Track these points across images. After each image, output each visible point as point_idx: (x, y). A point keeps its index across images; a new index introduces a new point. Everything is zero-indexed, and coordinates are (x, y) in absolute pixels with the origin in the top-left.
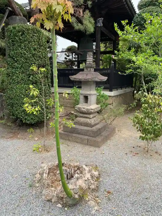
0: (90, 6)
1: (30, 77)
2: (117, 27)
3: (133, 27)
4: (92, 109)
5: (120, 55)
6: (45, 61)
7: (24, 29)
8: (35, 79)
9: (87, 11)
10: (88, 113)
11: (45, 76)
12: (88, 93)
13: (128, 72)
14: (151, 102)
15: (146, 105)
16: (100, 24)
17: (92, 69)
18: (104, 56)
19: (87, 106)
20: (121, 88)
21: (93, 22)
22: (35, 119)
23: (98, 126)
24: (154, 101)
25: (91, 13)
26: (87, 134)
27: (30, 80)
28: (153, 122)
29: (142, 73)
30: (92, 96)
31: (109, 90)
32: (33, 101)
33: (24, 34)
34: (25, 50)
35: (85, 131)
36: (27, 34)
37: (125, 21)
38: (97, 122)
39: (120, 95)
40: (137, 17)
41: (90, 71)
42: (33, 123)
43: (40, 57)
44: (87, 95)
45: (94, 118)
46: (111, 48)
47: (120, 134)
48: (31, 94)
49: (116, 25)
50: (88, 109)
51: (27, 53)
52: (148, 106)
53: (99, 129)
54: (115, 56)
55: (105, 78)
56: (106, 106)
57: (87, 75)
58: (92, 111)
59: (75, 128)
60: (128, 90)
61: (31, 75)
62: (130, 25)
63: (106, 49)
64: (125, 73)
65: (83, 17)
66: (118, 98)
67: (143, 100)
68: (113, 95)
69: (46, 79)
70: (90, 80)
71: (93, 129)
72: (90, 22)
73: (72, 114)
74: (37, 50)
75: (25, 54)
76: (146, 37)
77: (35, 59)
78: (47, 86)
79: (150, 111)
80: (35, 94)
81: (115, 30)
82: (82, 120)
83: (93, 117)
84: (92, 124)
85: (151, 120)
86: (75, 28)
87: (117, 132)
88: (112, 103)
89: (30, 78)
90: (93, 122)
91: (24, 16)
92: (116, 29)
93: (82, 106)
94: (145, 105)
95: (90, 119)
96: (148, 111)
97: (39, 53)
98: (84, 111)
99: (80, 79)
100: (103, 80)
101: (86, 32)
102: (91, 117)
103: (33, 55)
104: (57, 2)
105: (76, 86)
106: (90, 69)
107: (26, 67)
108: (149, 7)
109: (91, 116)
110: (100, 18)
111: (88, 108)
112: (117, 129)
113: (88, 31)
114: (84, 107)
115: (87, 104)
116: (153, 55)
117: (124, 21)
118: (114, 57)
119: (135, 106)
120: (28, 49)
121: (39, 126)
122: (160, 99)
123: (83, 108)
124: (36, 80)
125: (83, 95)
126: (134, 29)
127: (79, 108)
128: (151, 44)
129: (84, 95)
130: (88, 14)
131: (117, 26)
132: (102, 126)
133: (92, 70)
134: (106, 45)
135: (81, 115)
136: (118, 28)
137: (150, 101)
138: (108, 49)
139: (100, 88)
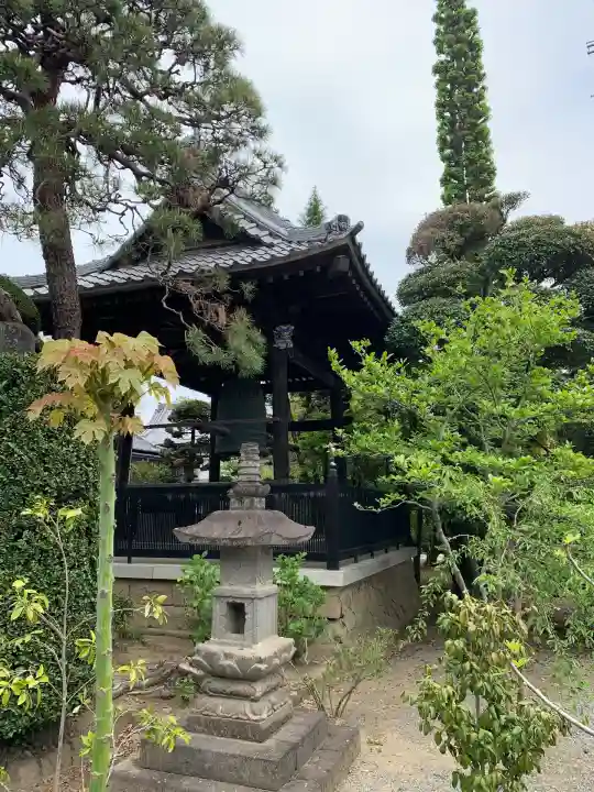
0: (248, 296)
1: (19, 536)
2: (338, 360)
3: (389, 361)
4: (260, 661)
5: (355, 442)
6: (87, 475)
7: (19, 370)
8: (41, 544)
9: (241, 312)
10: (247, 675)
11: (78, 530)
12: (246, 590)
13: (384, 502)
14: (474, 632)
15: (460, 643)
16: (285, 342)
17: (256, 500)
18: (305, 434)
19: (242, 647)
20: (370, 551)
21: (261, 340)
22: (20, 716)
23: (288, 734)
24: (484, 624)
25: (254, 317)
26: (241, 777)
27: (20, 549)
28: (493, 709)
29: (436, 506)
30: (258, 602)
31: (325, 563)
32: (18, 642)
33: (18, 386)
34: (15, 439)
35: (231, 761)
36: (28, 387)
37: (362, 342)
38: (281, 713)
39: (368, 581)
40: (398, 327)
41: (251, 506)
42: (11, 735)
43: (66, 461)
44: (239, 601)
45: (273, 698)
46: (325, 411)
47: (379, 759)
48: (15, 615)
49: (332, 353)
50: (243, 659)
51: (22, 448)
52: (467, 645)
53: (294, 747)
54: (337, 447)
55: (305, 532)
56: (320, 630)
57: (240, 523)
58: (263, 667)
59: (191, 749)
60: (396, 556)
61: (23, 529)
62: (378, 356)
63: (309, 412)
64: (377, 505)
65: (227, 326)
66: (362, 593)
67: (446, 622)
68: (340, 583)
69: (85, 540)
70: (249, 543)
71: (268, 750)
72: (249, 339)
73: (185, 674)
74: (56, 438)
75: (12, 454)
76: (434, 390)
77: (46, 469)
78: (86, 568)
79: (475, 665)
80: (30, 615)
81: (333, 369)
82: (222, 707)
83: (266, 694)
84: (264, 725)
85: (484, 703)
86: (201, 361)
87: (364, 747)
88: (342, 617)
89: (21, 543)
90: (265, 716)
91: (25, 322)
92: (335, 365)
93: (223, 647)
94: (456, 642)
95: (253, 700)
96: (467, 665)
97: (65, 449)
98: (229, 666)
99: (214, 540)
100: (300, 537)
101: (238, 370)
102: (258, 694)
103: (43, 456)
104: (125, 360)
105: (201, 554)
106: (252, 501)
107: (10, 500)
108: (431, 301)
109: (259, 688)
110: (285, 324)
111: (247, 653)
112: (363, 738)
113: (245, 369)
114: (228, 650)
115: (238, 636)
116: (464, 446)
117: (357, 343)
118: (333, 449)
119: (422, 634)
120: (24, 434)
121: (37, 744)
122: (505, 617)
123: (227, 656)
124: (45, 547)
125: (226, 600)
126: (391, 369)
127: (210, 656)
128: (452, 409)
129: (231, 600)
130: (242, 318)
131: (337, 357)
132: (303, 730)
133: (260, 503)
134: (309, 399)
135: (218, 685)
136: (341, 364)
137: (472, 627)
138: (317, 415)
139: (293, 559)
